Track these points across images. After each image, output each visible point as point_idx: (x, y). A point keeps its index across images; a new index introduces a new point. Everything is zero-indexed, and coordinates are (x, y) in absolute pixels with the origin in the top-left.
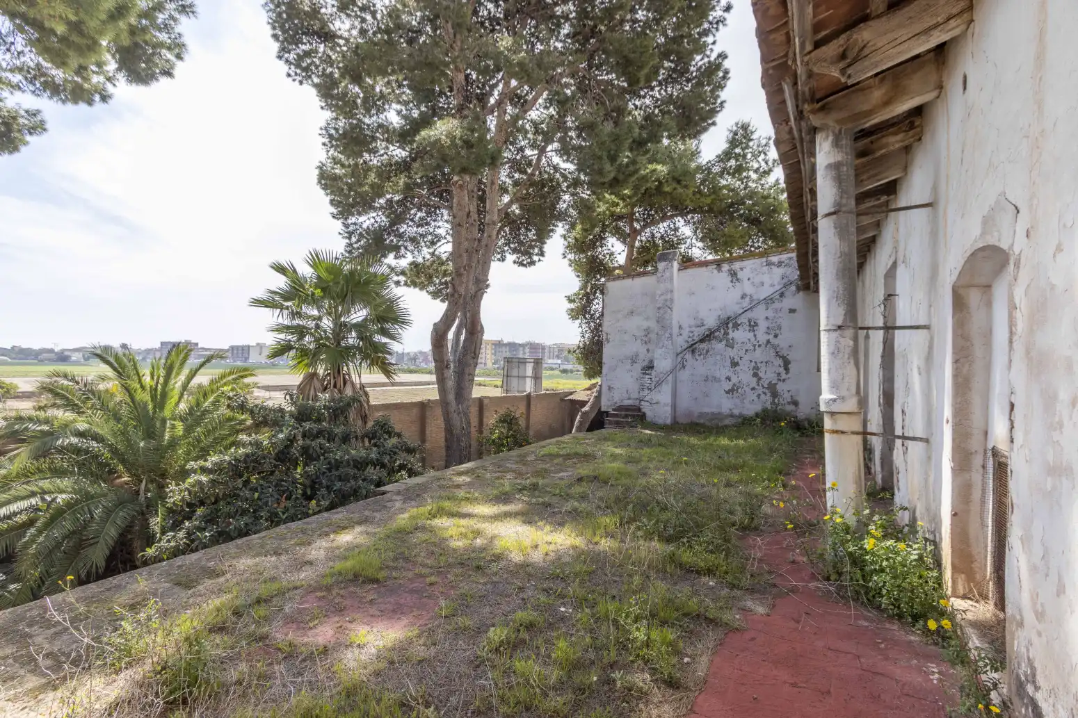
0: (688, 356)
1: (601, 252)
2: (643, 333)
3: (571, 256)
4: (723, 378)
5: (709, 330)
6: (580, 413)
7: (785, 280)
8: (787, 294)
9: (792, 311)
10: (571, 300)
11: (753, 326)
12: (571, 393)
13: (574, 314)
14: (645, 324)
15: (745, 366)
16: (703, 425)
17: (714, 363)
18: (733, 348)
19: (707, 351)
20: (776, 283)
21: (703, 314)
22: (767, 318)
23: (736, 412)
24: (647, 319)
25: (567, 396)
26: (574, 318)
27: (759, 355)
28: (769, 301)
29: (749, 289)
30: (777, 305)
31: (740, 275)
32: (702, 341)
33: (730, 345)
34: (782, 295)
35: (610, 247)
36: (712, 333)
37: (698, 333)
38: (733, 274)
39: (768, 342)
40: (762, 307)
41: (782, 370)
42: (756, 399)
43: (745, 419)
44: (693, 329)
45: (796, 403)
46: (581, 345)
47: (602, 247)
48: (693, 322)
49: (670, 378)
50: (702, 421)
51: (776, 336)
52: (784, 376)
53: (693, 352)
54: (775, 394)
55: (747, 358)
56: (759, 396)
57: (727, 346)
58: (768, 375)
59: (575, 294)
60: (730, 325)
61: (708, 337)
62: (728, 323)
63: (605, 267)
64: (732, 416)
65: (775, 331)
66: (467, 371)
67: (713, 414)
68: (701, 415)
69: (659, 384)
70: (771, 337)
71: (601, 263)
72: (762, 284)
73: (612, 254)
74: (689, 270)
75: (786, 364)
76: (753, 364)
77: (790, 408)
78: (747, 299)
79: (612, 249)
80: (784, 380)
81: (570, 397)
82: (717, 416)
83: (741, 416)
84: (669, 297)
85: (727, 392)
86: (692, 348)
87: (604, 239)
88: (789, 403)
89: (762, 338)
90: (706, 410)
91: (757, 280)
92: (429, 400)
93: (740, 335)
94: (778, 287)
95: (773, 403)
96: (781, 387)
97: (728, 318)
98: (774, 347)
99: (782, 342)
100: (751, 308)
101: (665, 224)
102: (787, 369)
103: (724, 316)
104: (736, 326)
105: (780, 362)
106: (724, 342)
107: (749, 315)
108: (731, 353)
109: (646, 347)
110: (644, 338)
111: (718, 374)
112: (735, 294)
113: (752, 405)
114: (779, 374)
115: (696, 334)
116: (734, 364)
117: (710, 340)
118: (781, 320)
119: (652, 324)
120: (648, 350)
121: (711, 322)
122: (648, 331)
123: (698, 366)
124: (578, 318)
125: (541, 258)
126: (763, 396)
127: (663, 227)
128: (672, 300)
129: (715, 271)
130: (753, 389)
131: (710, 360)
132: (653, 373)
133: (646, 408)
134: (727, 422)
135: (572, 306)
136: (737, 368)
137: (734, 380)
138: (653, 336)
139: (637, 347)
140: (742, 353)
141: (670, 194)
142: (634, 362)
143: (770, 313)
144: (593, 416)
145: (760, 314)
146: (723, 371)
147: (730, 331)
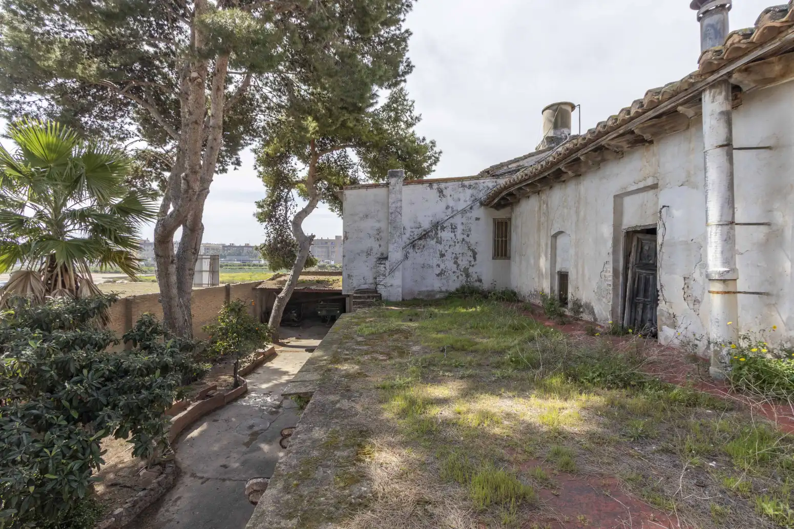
0: (411, 251)
1: (286, 168)
2: (375, 232)
3: (261, 169)
4: (435, 265)
5: (424, 231)
6: (277, 299)
7: (472, 199)
8: (474, 207)
9: (477, 219)
10: (260, 205)
11: (454, 229)
12: (260, 283)
13: (261, 218)
14: (377, 225)
15: (448, 256)
16: (422, 300)
17: (428, 255)
18: (441, 243)
19: (424, 246)
20: (467, 199)
21: (420, 219)
22: (462, 223)
23: (444, 289)
24: (379, 221)
25: (257, 286)
26: (261, 220)
27: (458, 249)
28: (464, 211)
29: (451, 203)
30: (469, 214)
31: (445, 192)
32: (420, 239)
33: (439, 242)
34: (471, 208)
35: (293, 164)
36: (427, 233)
37: (418, 232)
38: (441, 191)
39: (463, 240)
40: (460, 216)
41: (472, 259)
42: (456, 278)
43: (450, 293)
44: (414, 230)
45: (480, 281)
46: (267, 243)
47: (287, 164)
48: (413, 225)
49: (401, 266)
50: (421, 297)
51: (468, 236)
52: (473, 263)
53: (414, 247)
54: (468, 276)
55: (450, 251)
56: (458, 277)
57: (437, 242)
58: (463, 263)
59: (264, 201)
60: (439, 228)
61: (424, 236)
62: (437, 226)
63: (288, 181)
64: (441, 292)
65: (467, 232)
66: (187, 265)
67: (428, 291)
68: (420, 293)
69: (392, 271)
70: (465, 236)
71: (286, 177)
72: (459, 200)
73: (294, 171)
74: (410, 186)
75: (475, 254)
76: (454, 255)
77: (477, 284)
78: (450, 210)
79: (295, 166)
80: (473, 266)
81: (260, 287)
82: (430, 293)
83: (447, 291)
84: (399, 204)
85: (438, 275)
86: (413, 244)
87: (289, 157)
88: (476, 281)
89: (460, 237)
90: (424, 289)
91: (456, 196)
92: (135, 296)
93: (446, 235)
94: (469, 203)
95: (467, 281)
96: (471, 270)
97: (438, 223)
98: (467, 243)
99: (472, 239)
100: (452, 217)
101: (338, 152)
102: (475, 258)
103: (435, 221)
104: (443, 228)
105: (470, 253)
106: (435, 240)
107: (451, 221)
108: (440, 247)
109: (378, 243)
110: (378, 236)
111: (430, 263)
112: (442, 205)
113: (453, 284)
114: (470, 262)
115: (416, 233)
116: (442, 255)
117: (425, 238)
118: (470, 225)
119: (383, 225)
120: (380, 246)
121: (426, 225)
122: (379, 231)
123: (417, 257)
124: (265, 221)
125: (237, 167)
126: (460, 278)
127: (336, 153)
128: (401, 207)
129: (428, 188)
130: (454, 272)
131: (426, 253)
132: (387, 263)
133: (382, 290)
134: (438, 296)
135: (260, 210)
136: (444, 258)
137: (442, 266)
138: (383, 235)
139: (371, 243)
140: (447, 248)
141: (352, 129)
142: (368, 254)
143: (464, 220)
144: (287, 300)
145: (458, 220)
146: (435, 261)
147: (439, 232)
